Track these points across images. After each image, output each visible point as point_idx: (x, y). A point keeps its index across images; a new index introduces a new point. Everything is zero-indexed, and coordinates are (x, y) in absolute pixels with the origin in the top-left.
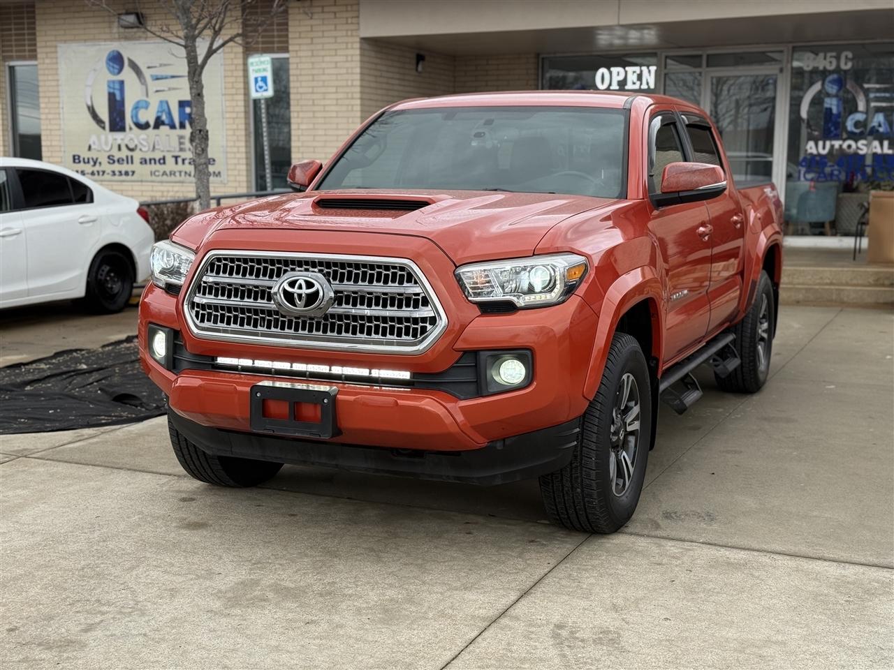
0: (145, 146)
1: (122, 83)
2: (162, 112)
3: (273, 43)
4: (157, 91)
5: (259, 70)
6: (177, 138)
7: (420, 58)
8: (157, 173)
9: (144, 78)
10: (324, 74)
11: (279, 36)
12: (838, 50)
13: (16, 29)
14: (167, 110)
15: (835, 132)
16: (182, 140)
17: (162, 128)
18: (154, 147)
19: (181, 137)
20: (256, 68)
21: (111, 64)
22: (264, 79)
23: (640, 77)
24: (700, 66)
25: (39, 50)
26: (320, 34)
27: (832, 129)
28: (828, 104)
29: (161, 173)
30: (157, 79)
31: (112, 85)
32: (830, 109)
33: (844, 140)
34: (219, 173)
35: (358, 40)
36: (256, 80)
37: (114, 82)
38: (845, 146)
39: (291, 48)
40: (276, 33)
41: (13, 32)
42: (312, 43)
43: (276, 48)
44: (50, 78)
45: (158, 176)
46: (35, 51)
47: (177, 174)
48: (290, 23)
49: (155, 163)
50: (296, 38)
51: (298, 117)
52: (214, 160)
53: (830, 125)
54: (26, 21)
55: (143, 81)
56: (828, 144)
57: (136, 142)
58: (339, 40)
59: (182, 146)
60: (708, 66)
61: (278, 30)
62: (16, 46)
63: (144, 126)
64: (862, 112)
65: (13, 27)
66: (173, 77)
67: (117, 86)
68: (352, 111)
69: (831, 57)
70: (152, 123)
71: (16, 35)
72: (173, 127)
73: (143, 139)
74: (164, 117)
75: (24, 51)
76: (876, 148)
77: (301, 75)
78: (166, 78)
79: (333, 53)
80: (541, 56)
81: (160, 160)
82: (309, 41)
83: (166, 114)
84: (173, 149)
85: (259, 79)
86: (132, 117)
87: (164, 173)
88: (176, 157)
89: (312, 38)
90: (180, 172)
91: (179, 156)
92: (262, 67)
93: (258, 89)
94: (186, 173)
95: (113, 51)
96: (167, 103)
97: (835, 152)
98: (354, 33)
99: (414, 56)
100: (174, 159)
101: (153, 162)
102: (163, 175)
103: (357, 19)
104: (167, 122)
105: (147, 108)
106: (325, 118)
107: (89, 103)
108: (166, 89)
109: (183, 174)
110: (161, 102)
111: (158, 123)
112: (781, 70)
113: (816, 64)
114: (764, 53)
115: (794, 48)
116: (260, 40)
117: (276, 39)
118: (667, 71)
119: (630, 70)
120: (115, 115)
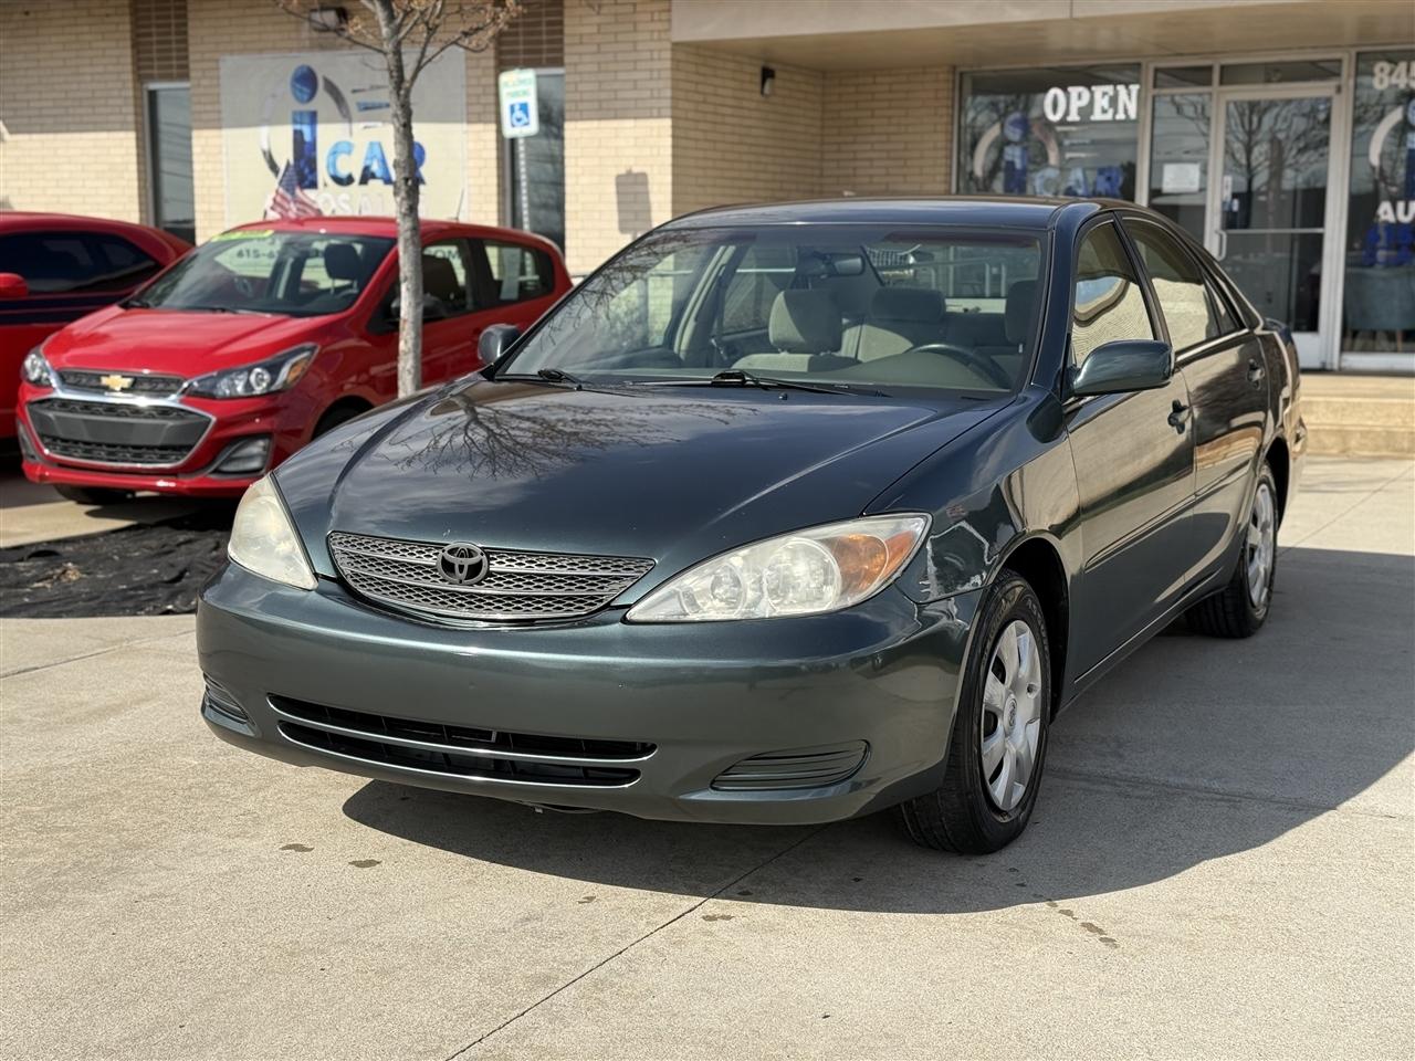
0: (346, 211)
1: (313, 114)
2: (372, 159)
3: (540, 51)
4: (365, 127)
5: (516, 94)
7: (767, 74)
9: (346, 107)
10: (616, 99)
11: (549, 42)
13: (159, 34)
14: (379, 156)
17: (372, 182)
20: (512, 90)
21: (298, 86)
22: (524, 107)
23: (1114, 101)
24: (1208, 83)
25: (192, 66)
26: (611, 38)
28: (1412, 142)
30: (367, 108)
31: (298, 119)
35: (669, 46)
36: (512, 108)
37: (302, 113)
39: (567, 59)
40: (544, 37)
41: (154, 39)
42: (599, 52)
43: (544, 62)
44: (209, 108)
46: (187, 67)
48: (567, 21)
50: (574, 44)
51: (577, 165)
54: (173, 21)
55: (344, 112)
57: (334, 205)
58: (640, 46)
60: (1222, 83)
61: (548, 33)
62: (159, 59)
63: (345, 181)
65: (154, 30)
67: (306, 120)
68: (659, 155)
70: (357, 177)
71: (159, 42)
72: (387, 181)
73: (345, 201)
74: (375, 168)
75: (171, 67)
77: (582, 101)
78: (380, 107)
79: (631, 66)
80: (959, 70)
82: (594, 48)
83: (378, 162)
85: (517, 107)
86: (328, 167)
89: (599, 45)
92: (521, 88)
93: (516, 123)
95: (302, 67)
96: (380, 145)
98: (663, 36)
99: (758, 71)
103: (667, 14)
104: (378, 174)
105: (349, 152)
107: (266, 147)
108: (379, 123)
110: (371, 144)
111: (367, 176)
112: (1339, 90)
113: (1394, 80)
114: (1313, 63)
115: (1358, 54)
116: (521, 47)
117: (545, 47)
118: (1156, 91)
119: (1098, 90)
120: (302, 163)
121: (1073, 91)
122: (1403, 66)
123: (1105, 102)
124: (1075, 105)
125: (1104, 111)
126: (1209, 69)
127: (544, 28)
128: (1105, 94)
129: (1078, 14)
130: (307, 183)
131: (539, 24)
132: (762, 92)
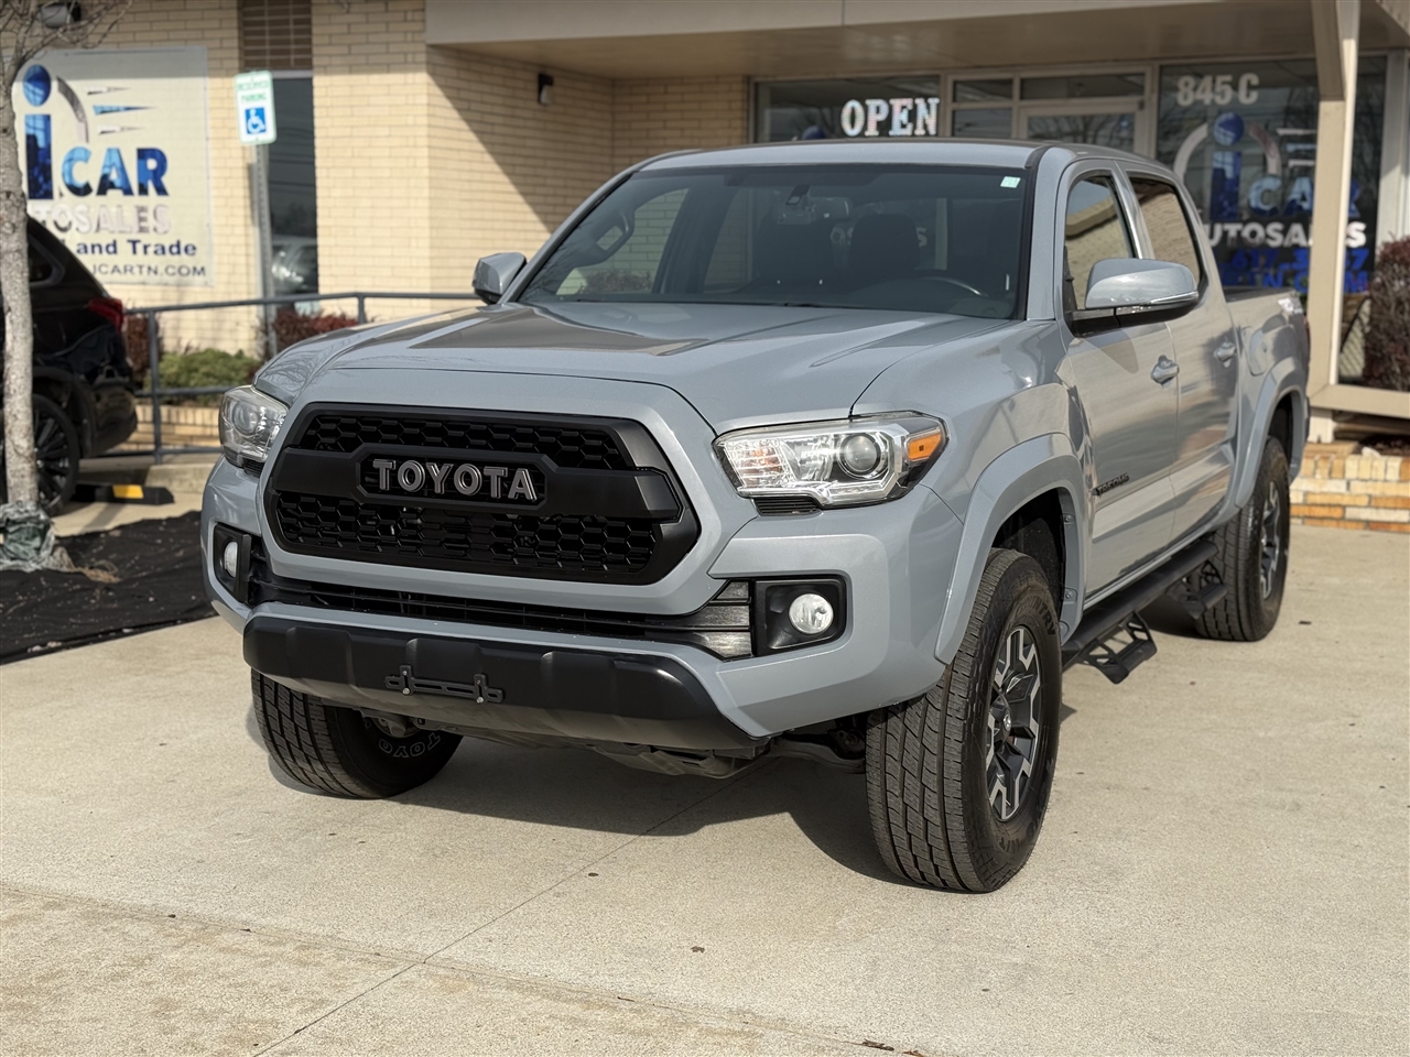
0: (84, 224)
1: (47, 119)
2: (110, 167)
3: (287, 52)
4: (103, 132)
5: (252, 98)
6: (134, 211)
7: (544, 80)
8: (103, 269)
9: (82, 111)
10: (369, 105)
11: (297, 42)
12: (1236, 70)
14: (118, 164)
15: (1229, 210)
16: (143, 215)
17: (111, 192)
18: (98, 225)
19: (141, 209)
20: (247, 93)
21: (31, 87)
22: (260, 113)
23: (913, 116)
24: (1009, 96)
26: (363, 38)
27: (1226, 203)
28: (1217, 161)
29: (110, 269)
30: (103, 112)
31: (31, 123)
32: (1222, 171)
33: (1245, 223)
34: (203, 269)
35: (423, 48)
36: (248, 113)
37: (34, 117)
38: (1246, 233)
39: (316, 61)
40: (292, 37)
42: (350, 54)
43: (292, 63)
45: (106, 273)
47: (136, 270)
48: (315, 20)
49: (101, 252)
50: (323, 45)
51: (328, 177)
52: (194, 248)
53: (1221, 197)
55: (80, 115)
56: (1218, 229)
57: (70, 217)
58: (393, 48)
59: (143, 224)
60: (1022, 97)
61: (295, 32)
63: (82, 191)
64: (1274, 176)
66: (128, 109)
67: (40, 124)
68: (415, 167)
69: (1224, 83)
70: (95, 186)
72: (128, 191)
73: (81, 213)
74: (114, 176)
76: (1296, 236)
77: (332, 106)
78: (118, 110)
79: (384, 70)
80: (754, 80)
81: (108, 246)
82: (344, 50)
83: (117, 170)
84: (128, 229)
85: (253, 113)
86: (63, 175)
87: (115, 269)
88: (134, 243)
89: (349, 46)
90: (141, 267)
91: (139, 241)
92: (256, 91)
93: (251, 129)
94: (149, 268)
95: (35, 67)
96: (118, 151)
97: (1229, 243)
98: (418, 38)
99: (533, 77)
100: (130, 246)
101: (97, 249)
102: (113, 271)
103: (421, 13)
104: (118, 183)
105: (86, 160)
106: (371, 178)
108: (117, 129)
109: (145, 270)
110: (109, 150)
111: (105, 185)
112: (1142, 105)
113: (1199, 96)
114: (1120, 76)
115: (1162, 68)
116: (267, 47)
117: (293, 47)
118: (955, 106)
119: (897, 103)
120: (36, 172)
121: (872, 103)
122: (1208, 80)
123: (904, 117)
124: (874, 118)
125: (903, 126)
126: (1009, 82)
127: (292, 27)
128: (903, 107)
129: (849, 21)
130: (41, 192)
131: (286, 22)
132: (539, 100)
